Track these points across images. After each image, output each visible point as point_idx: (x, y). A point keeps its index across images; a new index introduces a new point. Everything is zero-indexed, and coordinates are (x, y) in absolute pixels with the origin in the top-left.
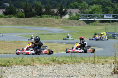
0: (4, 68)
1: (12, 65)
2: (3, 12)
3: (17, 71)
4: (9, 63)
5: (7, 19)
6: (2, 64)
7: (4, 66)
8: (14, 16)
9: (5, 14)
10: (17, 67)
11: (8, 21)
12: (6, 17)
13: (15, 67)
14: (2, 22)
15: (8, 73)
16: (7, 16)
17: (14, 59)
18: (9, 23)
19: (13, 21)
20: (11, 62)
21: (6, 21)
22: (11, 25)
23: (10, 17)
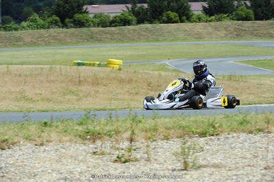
0: (201, 139)
1: (221, 132)
2: (204, 7)
3: (233, 145)
4: (214, 127)
5: (213, 24)
6: (198, 131)
7: (203, 135)
8: (228, 16)
9: (209, 12)
10: (233, 137)
11: (216, 29)
12: (210, 19)
13: (227, 138)
14: (200, 31)
15: (211, 152)
16: (213, 17)
17: (225, 120)
18: (218, 33)
19: (226, 29)
20: (219, 127)
21: (210, 29)
22: (222, 38)
23: (219, 20)
